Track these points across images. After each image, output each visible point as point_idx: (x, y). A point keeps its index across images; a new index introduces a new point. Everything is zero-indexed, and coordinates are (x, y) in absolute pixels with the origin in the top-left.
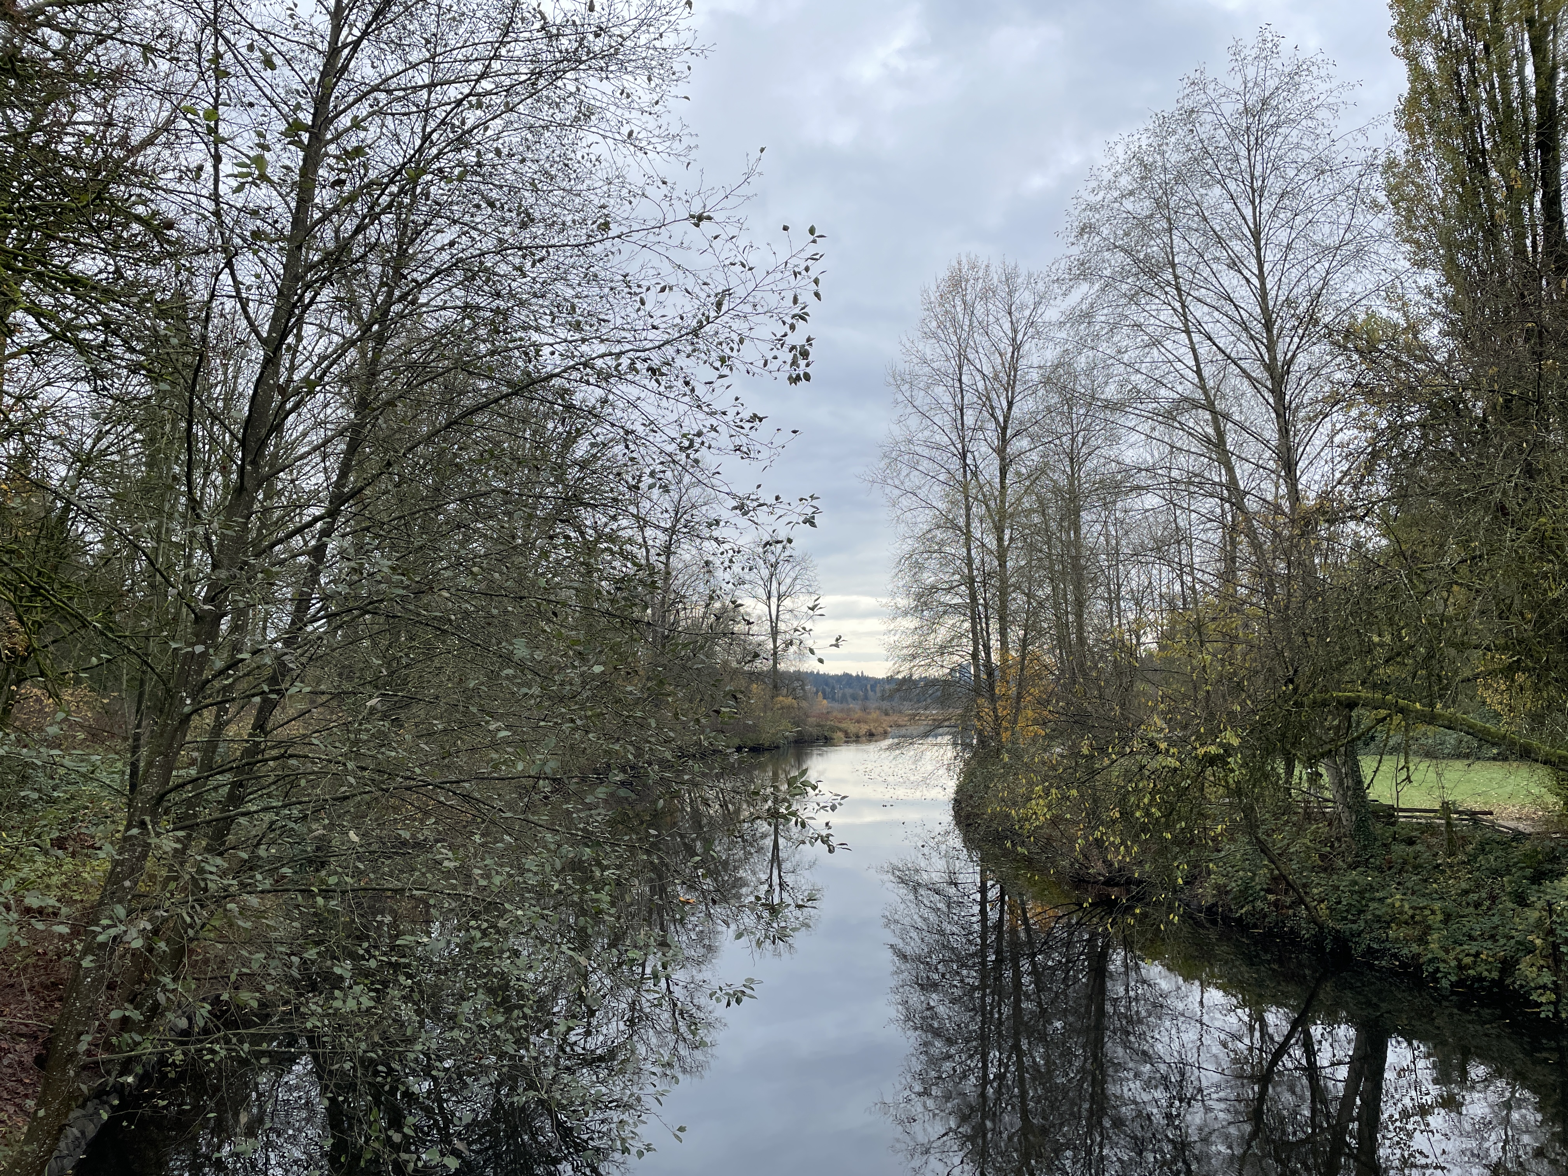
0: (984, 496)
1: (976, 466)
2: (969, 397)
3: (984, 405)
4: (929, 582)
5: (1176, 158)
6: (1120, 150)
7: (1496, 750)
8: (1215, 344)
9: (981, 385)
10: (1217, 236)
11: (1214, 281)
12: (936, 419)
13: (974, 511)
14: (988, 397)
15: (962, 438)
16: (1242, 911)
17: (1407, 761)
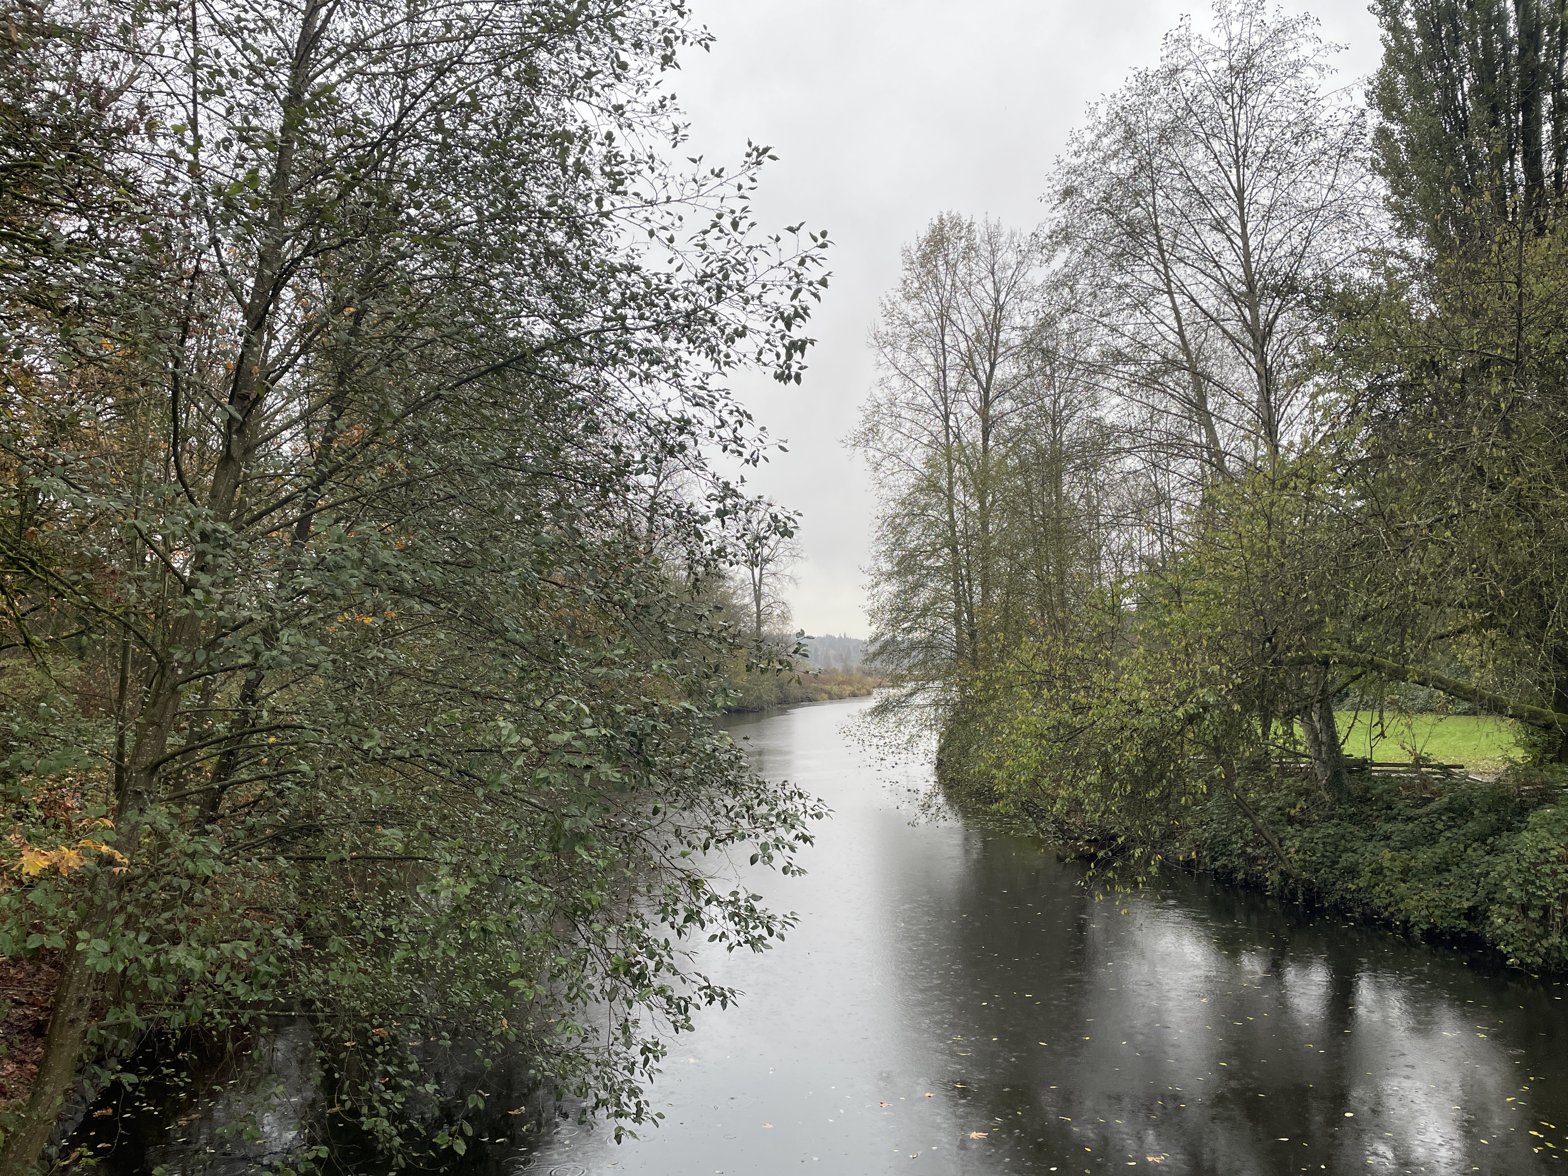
0: (968, 459)
1: (959, 428)
2: (952, 358)
3: (967, 366)
4: (912, 546)
5: (1160, 117)
6: (1102, 112)
7: (1467, 705)
8: (1197, 305)
9: (963, 346)
10: (1201, 196)
11: (1198, 242)
12: (918, 381)
13: (957, 474)
14: (971, 358)
15: (945, 400)
16: (1218, 864)
17: (1381, 717)
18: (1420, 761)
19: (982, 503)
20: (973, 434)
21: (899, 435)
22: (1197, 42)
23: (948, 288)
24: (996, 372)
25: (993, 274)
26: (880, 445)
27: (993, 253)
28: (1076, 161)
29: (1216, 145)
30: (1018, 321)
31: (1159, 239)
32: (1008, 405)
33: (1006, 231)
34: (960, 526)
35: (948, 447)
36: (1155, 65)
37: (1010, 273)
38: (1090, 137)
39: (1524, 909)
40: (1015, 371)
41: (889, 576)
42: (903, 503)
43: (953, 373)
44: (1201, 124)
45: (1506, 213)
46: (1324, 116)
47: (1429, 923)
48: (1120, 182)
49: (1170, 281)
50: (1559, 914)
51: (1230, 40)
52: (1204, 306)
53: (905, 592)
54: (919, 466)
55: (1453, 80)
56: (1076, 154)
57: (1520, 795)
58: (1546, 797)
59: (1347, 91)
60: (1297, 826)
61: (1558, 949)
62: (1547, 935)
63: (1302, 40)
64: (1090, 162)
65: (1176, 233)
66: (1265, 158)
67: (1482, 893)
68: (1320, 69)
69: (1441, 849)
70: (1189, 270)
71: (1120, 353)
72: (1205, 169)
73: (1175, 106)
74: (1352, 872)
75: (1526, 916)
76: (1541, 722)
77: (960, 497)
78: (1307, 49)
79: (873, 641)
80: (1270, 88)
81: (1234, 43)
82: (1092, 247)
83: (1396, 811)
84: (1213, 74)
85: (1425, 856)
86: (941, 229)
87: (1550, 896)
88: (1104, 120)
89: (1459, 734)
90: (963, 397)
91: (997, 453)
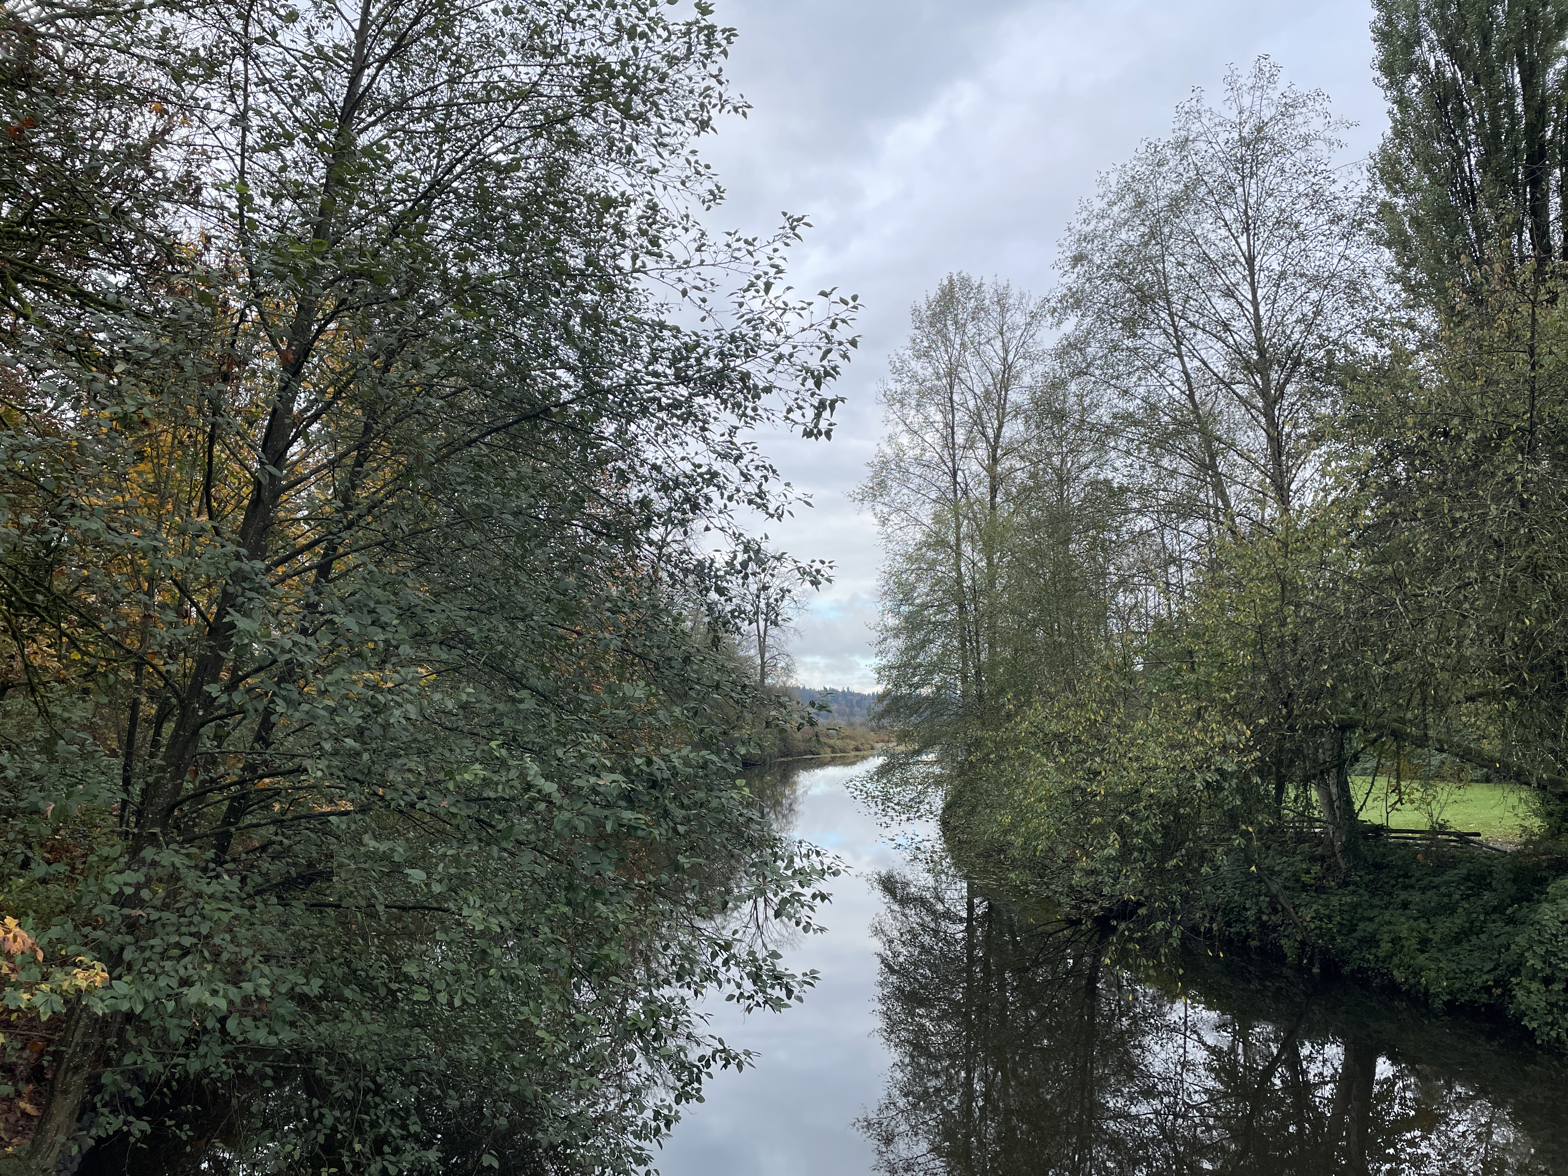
0: (975, 515)
1: (966, 484)
2: (961, 416)
3: (976, 424)
4: (917, 601)
5: (1170, 187)
8: (1208, 368)
9: (971, 404)
10: (1212, 262)
11: (1208, 307)
12: (927, 438)
13: (964, 529)
14: (980, 416)
15: (953, 457)
17: (1398, 783)
18: (1437, 828)
19: (990, 559)
20: (981, 491)
22: (1208, 114)
23: (957, 347)
24: (1004, 430)
25: (1002, 334)
26: (887, 500)
27: (1002, 314)
28: (1086, 228)
29: (1226, 213)
30: (1026, 380)
31: (1170, 303)
32: (1016, 462)
33: (1015, 292)
34: (967, 582)
35: (956, 503)
36: (1167, 137)
37: (1019, 333)
38: (1100, 205)
39: (1547, 982)
40: (1023, 430)
41: (896, 632)
42: (910, 558)
43: (961, 430)
44: (1210, 193)
47: (1450, 995)
48: (1131, 249)
49: (1179, 343)
51: (1241, 112)
52: (1215, 370)
53: (912, 648)
54: (928, 521)
55: (1460, 152)
56: (1086, 221)
57: (1538, 865)
58: (1564, 866)
60: (1312, 893)
64: (1100, 229)
65: (1186, 298)
66: (1275, 228)
68: (1329, 142)
69: (1459, 920)
70: (1201, 335)
71: (1130, 415)
72: (1215, 237)
73: (1185, 176)
74: (1372, 941)
75: (1549, 988)
76: (1559, 791)
77: (968, 553)
78: (1317, 124)
79: (880, 698)
80: (1279, 160)
81: (1245, 116)
82: (1102, 310)
83: (1412, 880)
84: (1223, 145)
85: (1445, 926)
86: (951, 290)
88: (1114, 189)
90: (971, 454)
91: (1005, 510)
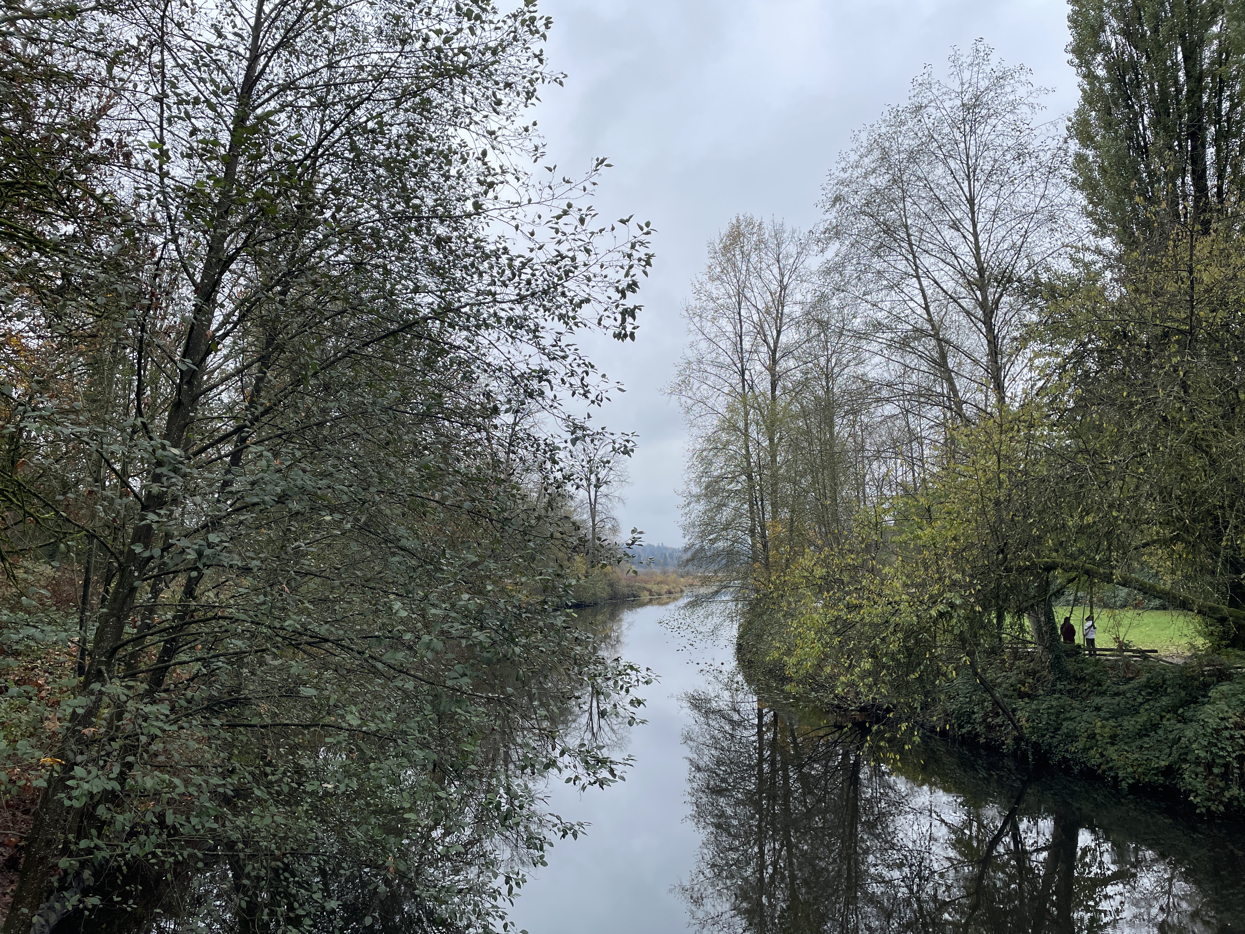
0: (760, 405)
1: (753, 381)
2: (747, 327)
3: (759, 333)
4: (715, 474)
5: (908, 143)
6: (863, 137)
7: (1157, 602)
8: (940, 286)
9: (756, 318)
10: (941, 203)
11: (939, 237)
12: (720, 344)
13: (751, 416)
14: (762, 327)
15: (741, 359)
16: (964, 731)
17: (1092, 613)
18: (1123, 647)
19: (771, 440)
20: (763, 385)
21: (705, 386)
22: (937, 86)
23: (743, 272)
24: (781, 337)
25: (778, 261)
26: (690, 394)
27: (778, 245)
28: (843, 175)
29: (952, 163)
30: (798, 297)
31: (909, 235)
32: (791, 363)
33: (788, 229)
34: (754, 458)
35: (744, 396)
36: (905, 103)
37: (791, 261)
38: (854, 157)
39: (1209, 766)
40: (796, 337)
41: (698, 498)
42: (709, 440)
43: (748, 338)
44: (939, 147)
45: (1178, 216)
46: (1037, 143)
47: (1134, 778)
48: (878, 192)
49: (917, 267)
50: (1236, 771)
51: (962, 84)
52: (945, 288)
53: (711, 510)
54: (722, 410)
55: (1136, 114)
56: (844, 170)
57: (1203, 675)
58: (1222, 675)
59: (1054, 124)
60: (1026, 700)
61: (1237, 799)
62: (1228, 787)
63: (1019, 85)
64: (855, 176)
65: (922, 231)
66: (990, 174)
67: (1175, 755)
68: (1032, 106)
69: (1142, 718)
70: (933, 260)
71: (879, 323)
72: (944, 182)
73: (920, 135)
74: (1072, 737)
75: (1211, 773)
76: (1218, 616)
77: (754, 435)
78: (1022, 91)
79: (686, 550)
80: (993, 121)
81: (965, 87)
82: (857, 242)
83: (1104, 688)
84: (949, 110)
85: (1130, 724)
86: (738, 227)
87: (1229, 755)
88: (865, 144)
89: (1152, 625)
90: (755, 357)
91: (783, 400)
